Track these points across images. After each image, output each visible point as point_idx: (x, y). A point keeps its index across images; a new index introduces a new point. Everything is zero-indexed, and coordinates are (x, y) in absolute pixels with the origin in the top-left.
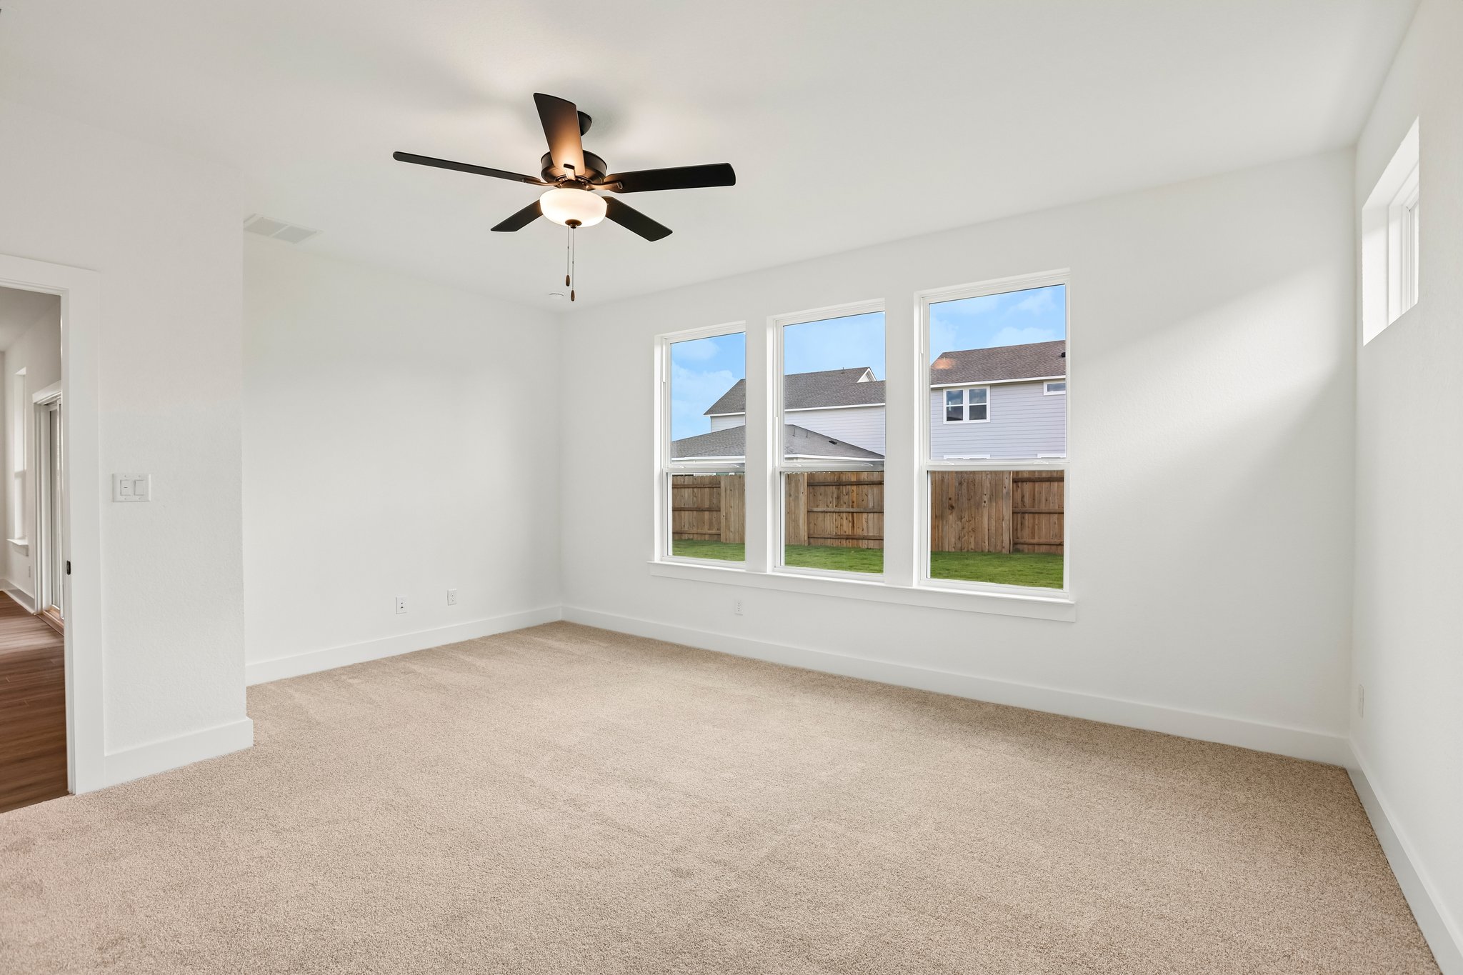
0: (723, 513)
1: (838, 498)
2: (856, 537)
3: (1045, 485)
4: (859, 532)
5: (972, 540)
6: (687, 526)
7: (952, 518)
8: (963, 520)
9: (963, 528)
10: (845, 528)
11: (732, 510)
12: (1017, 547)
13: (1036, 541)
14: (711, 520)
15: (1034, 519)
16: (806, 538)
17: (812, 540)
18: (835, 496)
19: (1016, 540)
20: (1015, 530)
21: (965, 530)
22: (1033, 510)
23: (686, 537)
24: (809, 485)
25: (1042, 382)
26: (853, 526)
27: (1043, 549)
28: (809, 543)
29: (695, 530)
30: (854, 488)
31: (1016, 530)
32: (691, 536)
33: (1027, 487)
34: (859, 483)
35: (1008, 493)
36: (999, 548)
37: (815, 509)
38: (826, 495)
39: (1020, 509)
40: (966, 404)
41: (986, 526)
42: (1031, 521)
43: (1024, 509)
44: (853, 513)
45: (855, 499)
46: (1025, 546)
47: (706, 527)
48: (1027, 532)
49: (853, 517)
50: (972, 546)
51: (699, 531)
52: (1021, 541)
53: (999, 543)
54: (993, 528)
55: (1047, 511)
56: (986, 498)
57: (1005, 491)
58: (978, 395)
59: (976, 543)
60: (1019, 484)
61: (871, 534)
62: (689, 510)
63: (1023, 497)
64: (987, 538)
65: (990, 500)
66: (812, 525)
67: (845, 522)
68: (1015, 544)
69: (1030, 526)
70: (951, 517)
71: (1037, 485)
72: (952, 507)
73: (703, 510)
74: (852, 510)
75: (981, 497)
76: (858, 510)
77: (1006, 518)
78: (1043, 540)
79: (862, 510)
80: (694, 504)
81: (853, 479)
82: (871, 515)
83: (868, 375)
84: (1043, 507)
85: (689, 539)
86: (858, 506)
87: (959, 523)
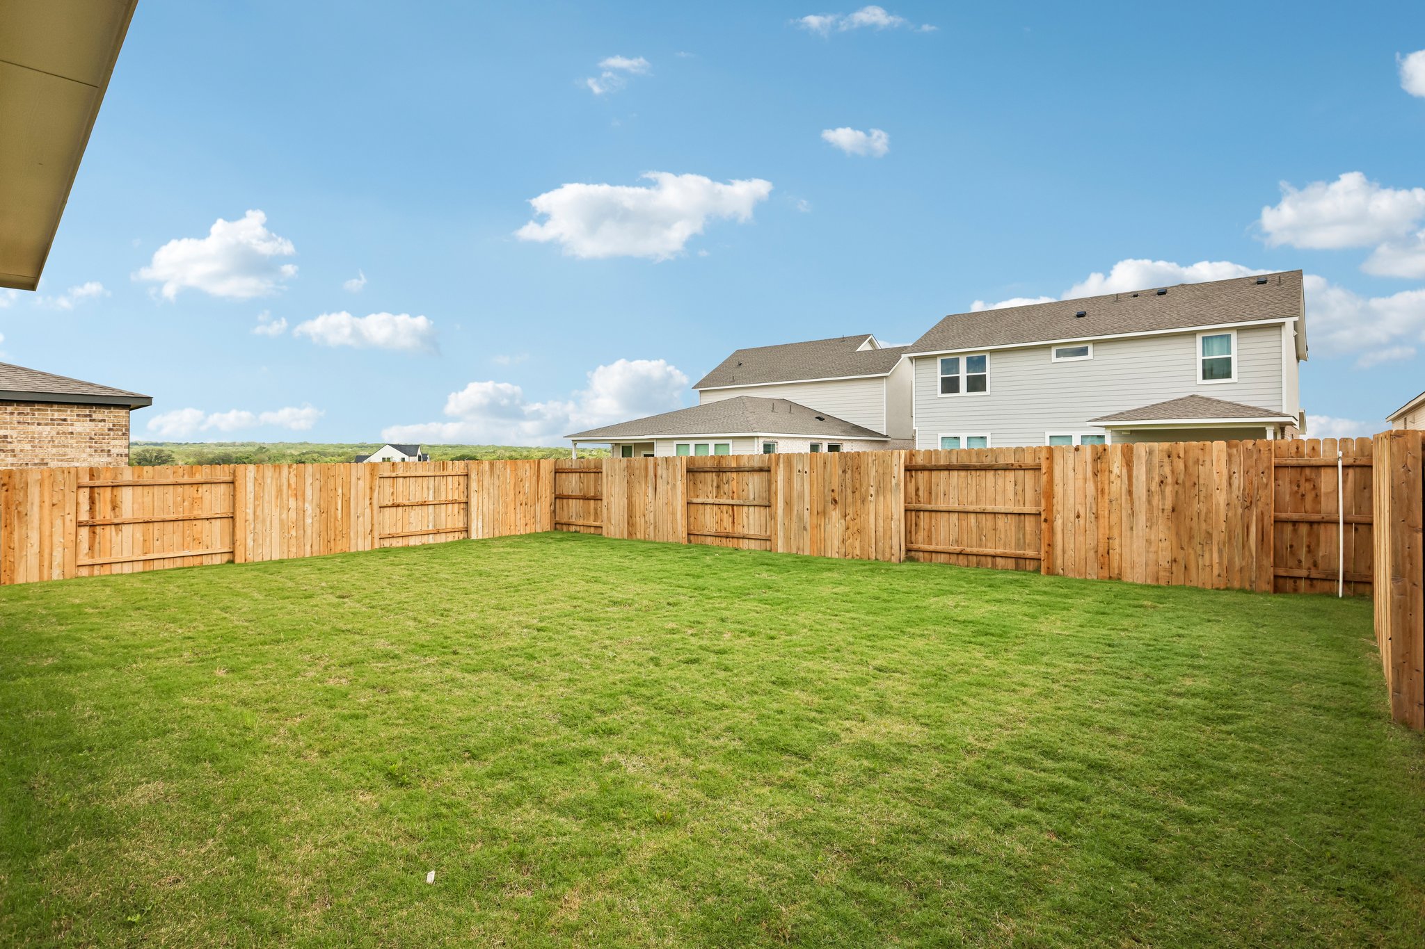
0: (605, 502)
1: (718, 487)
2: (736, 535)
3: (944, 474)
4: (739, 530)
5: (857, 544)
6: (574, 516)
7: (835, 514)
8: (848, 518)
9: (847, 528)
10: (725, 524)
11: (612, 499)
12: (911, 554)
13: (932, 548)
14: (596, 509)
15: (931, 518)
16: (685, 535)
17: (692, 537)
18: (715, 484)
19: (910, 546)
20: (908, 532)
21: (849, 532)
22: (929, 507)
23: (573, 528)
24: (689, 471)
25: (1049, 347)
26: (733, 522)
27: (943, 558)
28: (689, 541)
29: (581, 522)
30: (734, 475)
31: (910, 532)
32: (578, 528)
33: (922, 477)
34: (739, 470)
35: (898, 485)
36: (887, 555)
37: (695, 500)
38: (706, 483)
39: (914, 505)
40: (963, 374)
41: (873, 527)
42: (927, 520)
43: (918, 506)
44: (733, 505)
45: (735, 490)
46: (921, 554)
47: (592, 518)
48: (921, 535)
49: (733, 510)
50: (858, 552)
51: (586, 523)
52: (915, 546)
53: (887, 550)
54: (881, 529)
55: (945, 509)
56: (872, 491)
57: (894, 481)
58: (977, 363)
59: (862, 549)
60: (913, 473)
61: (752, 532)
62: (576, 498)
63: (917, 490)
64: (874, 541)
65: (877, 491)
66: (692, 519)
67: (725, 516)
68: (908, 550)
69: (926, 527)
70: (833, 513)
71: (934, 473)
72: (835, 501)
73: (589, 499)
74: (731, 502)
75: (867, 490)
76: (738, 503)
77: (895, 517)
78: (940, 548)
79: (742, 503)
80: (580, 490)
81: (734, 465)
82: (752, 509)
83: (871, 342)
84: (942, 506)
85: (576, 532)
86: (739, 498)
87: (843, 521)
